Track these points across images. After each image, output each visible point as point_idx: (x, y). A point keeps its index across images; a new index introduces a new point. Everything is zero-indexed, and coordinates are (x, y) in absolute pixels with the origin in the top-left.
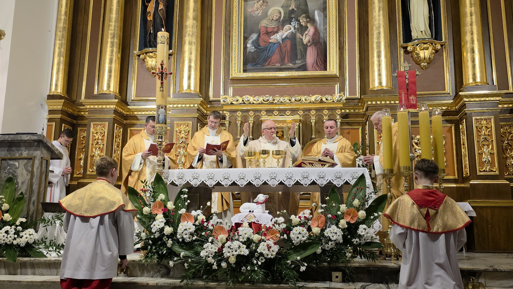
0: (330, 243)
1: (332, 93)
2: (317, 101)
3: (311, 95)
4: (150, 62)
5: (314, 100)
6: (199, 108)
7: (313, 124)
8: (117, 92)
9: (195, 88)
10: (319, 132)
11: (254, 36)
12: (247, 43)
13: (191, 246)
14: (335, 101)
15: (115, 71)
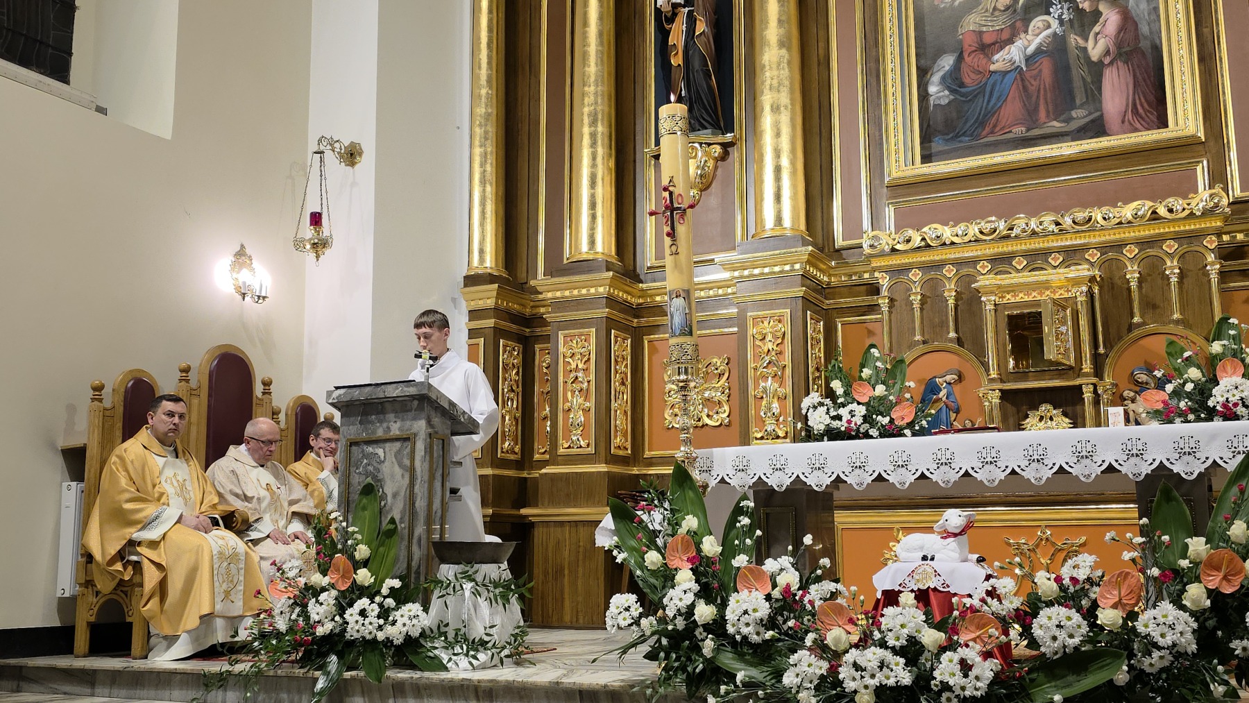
0: (1156, 654)
1: (1187, 189)
3: (1119, 204)
6: (806, 271)
7: (1132, 284)
8: (611, 252)
9: (793, 221)
10: (1155, 307)
11: (947, 62)
12: (928, 82)
13: (766, 654)
14: (1198, 213)
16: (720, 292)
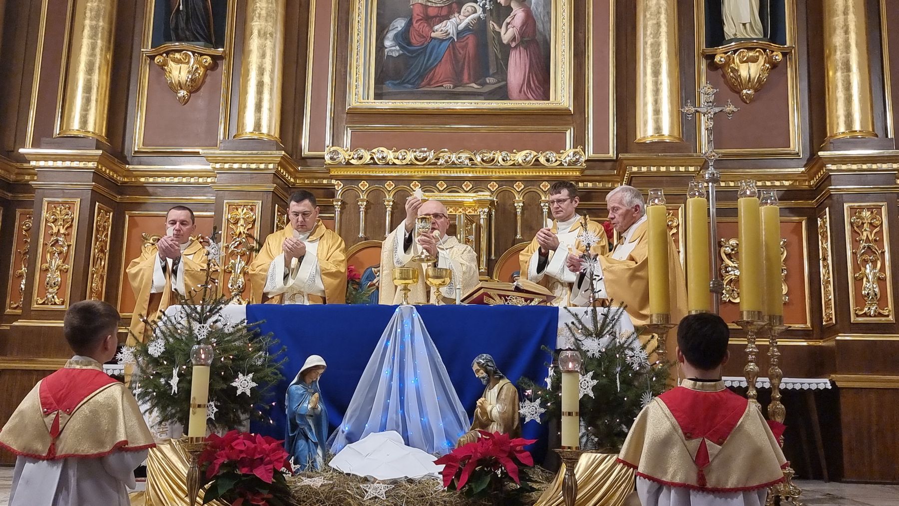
1: (559, 147)
2: (529, 162)
3: (514, 151)
4: (175, 73)
5: (520, 162)
6: (277, 171)
7: (518, 210)
8: (102, 133)
9: (270, 128)
10: (531, 229)
12: (384, 37)
14: (565, 164)
15: (98, 88)
16: (201, 180)
